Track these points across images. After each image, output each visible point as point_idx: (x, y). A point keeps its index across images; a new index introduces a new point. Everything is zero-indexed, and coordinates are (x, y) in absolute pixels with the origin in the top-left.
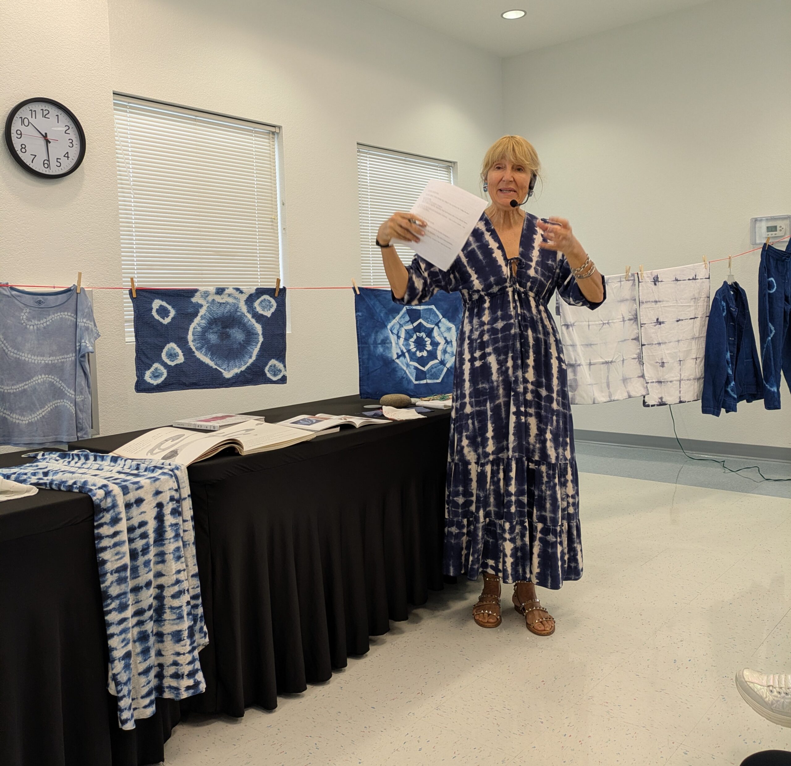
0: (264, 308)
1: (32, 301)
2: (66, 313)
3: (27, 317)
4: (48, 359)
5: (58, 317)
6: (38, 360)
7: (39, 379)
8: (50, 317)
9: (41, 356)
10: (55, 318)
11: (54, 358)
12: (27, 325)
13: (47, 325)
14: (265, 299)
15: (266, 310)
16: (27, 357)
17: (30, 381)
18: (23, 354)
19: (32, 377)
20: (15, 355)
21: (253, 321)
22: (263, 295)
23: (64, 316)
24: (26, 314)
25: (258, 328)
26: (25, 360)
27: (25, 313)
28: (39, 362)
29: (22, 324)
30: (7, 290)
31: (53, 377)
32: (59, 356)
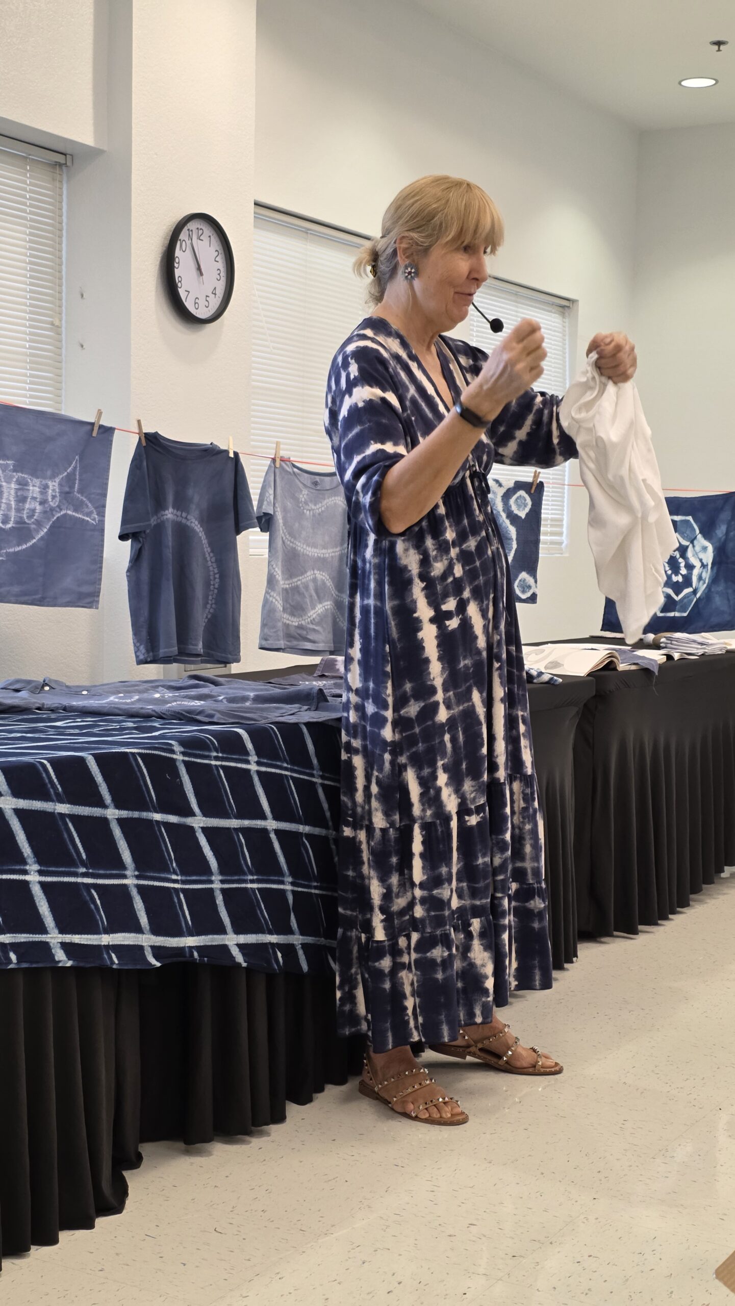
0: (519, 506)
1: (309, 482)
3: (305, 499)
4: (321, 552)
6: (312, 552)
7: (311, 575)
8: (325, 502)
9: (315, 548)
11: (326, 551)
12: (304, 509)
13: (322, 511)
14: (520, 496)
15: (521, 509)
16: (302, 548)
17: (302, 577)
18: (299, 544)
19: (306, 572)
20: (291, 544)
21: (508, 522)
22: (519, 491)
24: (305, 496)
25: (512, 531)
26: (300, 550)
27: (302, 495)
28: (313, 554)
29: (300, 507)
31: (324, 574)
32: (330, 549)
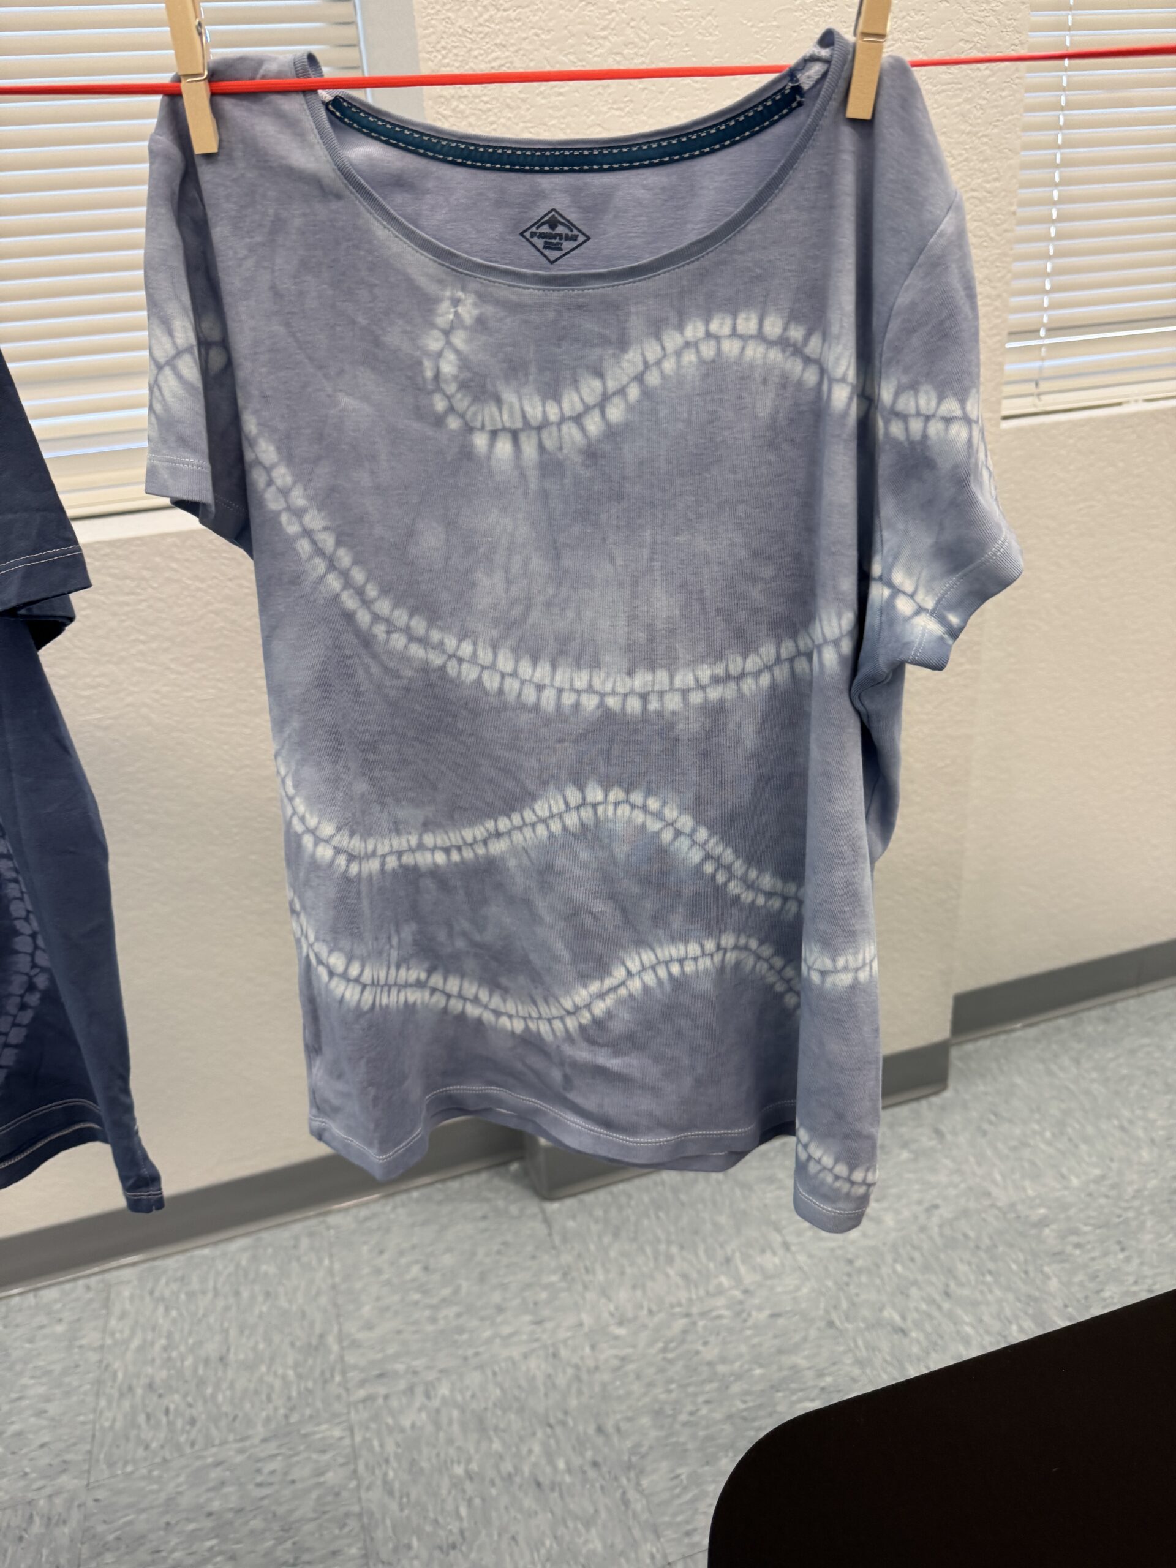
1: (495, 227)
2: (747, 323)
3: (464, 363)
4: (624, 684)
5: (690, 357)
6: (560, 691)
7: (568, 808)
8: (631, 360)
9: (578, 664)
10: (669, 366)
11: (662, 676)
12: (469, 429)
13: (612, 433)
16: (493, 667)
17: (516, 819)
18: (466, 649)
19: (529, 797)
20: (416, 651)
23: (731, 347)
24: (459, 339)
26: (479, 683)
27: (447, 333)
28: (568, 699)
29: (439, 421)
30: (308, 123)
31: (654, 804)
32: (690, 664)
